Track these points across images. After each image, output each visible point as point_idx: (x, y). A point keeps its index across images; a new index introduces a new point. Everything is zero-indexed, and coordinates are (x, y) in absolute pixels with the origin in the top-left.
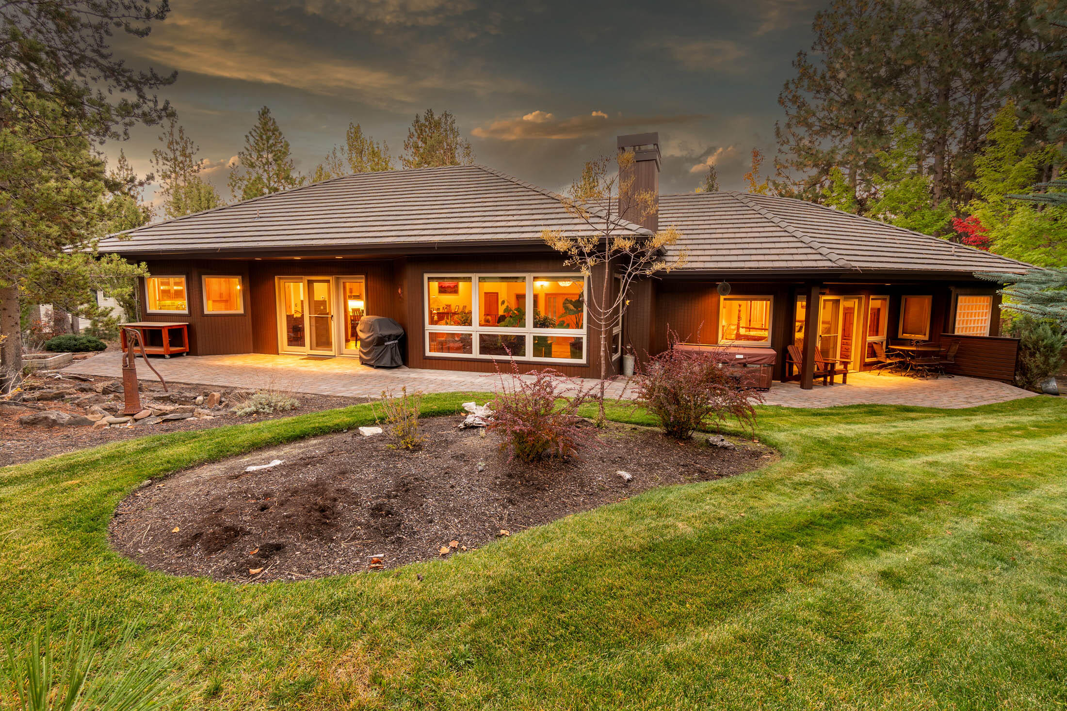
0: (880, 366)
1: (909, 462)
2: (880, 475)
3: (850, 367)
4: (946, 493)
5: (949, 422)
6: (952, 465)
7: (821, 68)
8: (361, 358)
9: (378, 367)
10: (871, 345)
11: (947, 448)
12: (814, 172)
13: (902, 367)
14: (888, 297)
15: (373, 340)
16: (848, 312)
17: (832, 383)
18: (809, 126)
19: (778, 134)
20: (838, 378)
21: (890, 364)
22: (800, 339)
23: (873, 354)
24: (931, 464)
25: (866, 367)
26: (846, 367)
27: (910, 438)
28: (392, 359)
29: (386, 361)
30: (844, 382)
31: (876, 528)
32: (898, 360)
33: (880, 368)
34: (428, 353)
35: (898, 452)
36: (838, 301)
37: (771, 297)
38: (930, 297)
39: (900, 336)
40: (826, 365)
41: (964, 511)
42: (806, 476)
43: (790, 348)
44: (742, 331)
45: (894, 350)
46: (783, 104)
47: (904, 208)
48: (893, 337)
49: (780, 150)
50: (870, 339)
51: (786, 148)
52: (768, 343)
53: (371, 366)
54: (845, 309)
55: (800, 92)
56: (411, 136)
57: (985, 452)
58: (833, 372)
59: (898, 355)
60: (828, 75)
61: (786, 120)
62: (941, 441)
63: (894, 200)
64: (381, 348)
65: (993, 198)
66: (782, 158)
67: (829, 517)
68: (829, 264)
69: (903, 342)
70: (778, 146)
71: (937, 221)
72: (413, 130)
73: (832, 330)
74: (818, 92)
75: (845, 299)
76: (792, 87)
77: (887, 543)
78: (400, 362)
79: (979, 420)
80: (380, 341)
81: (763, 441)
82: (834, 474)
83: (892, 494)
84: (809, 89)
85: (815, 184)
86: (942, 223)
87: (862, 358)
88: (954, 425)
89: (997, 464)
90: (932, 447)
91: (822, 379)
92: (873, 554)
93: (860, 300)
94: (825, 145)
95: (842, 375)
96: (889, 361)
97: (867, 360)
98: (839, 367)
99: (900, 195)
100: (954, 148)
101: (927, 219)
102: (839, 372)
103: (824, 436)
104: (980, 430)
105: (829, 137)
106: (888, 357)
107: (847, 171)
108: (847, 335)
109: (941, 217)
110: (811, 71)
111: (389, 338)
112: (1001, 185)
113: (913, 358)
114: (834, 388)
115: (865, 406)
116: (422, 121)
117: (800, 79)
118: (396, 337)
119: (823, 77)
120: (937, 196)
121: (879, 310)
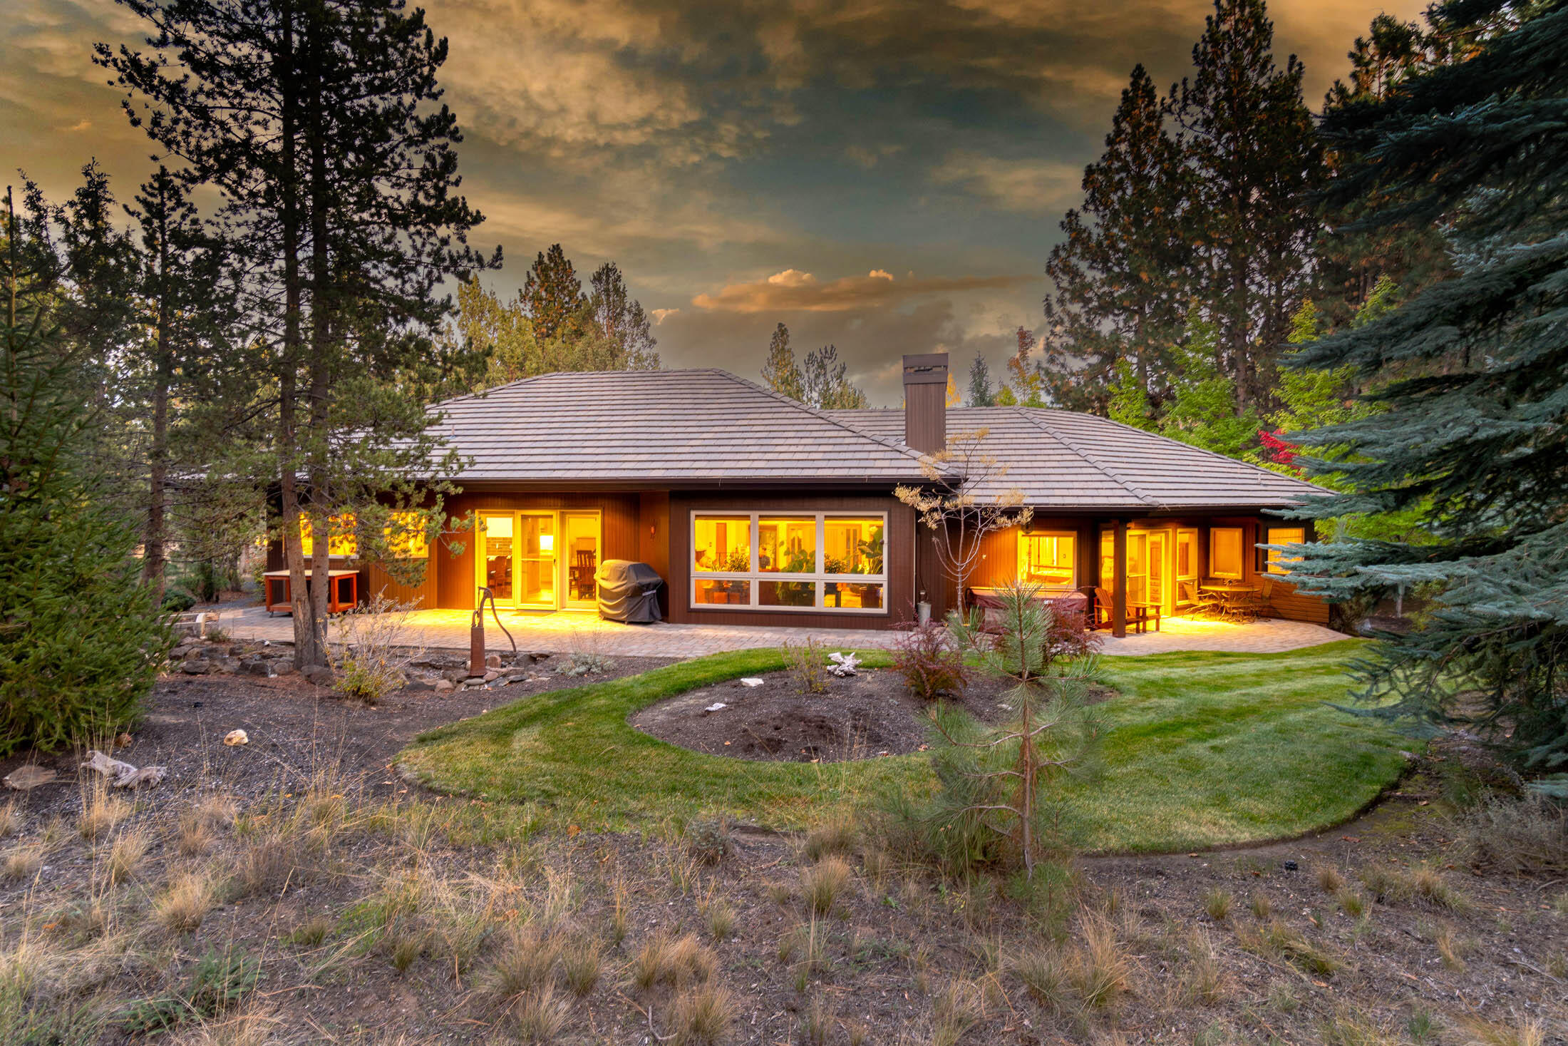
0: (1192, 609)
1: (1226, 694)
2: (1205, 704)
3: (1161, 610)
4: (1254, 711)
5: (1261, 665)
6: (1261, 695)
7: (1097, 232)
8: (601, 612)
9: (630, 623)
10: (1182, 586)
11: (1258, 684)
12: (1094, 360)
13: (1217, 610)
14: (1196, 530)
15: (627, 590)
16: (1155, 547)
17: (1145, 631)
18: (1087, 301)
19: (1049, 311)
20: (1151, 625)
21: (1204, 607)
22: (1108, 580)
23: (1185, 596)
24: (1244, 695)
25: (1179, 610)
26: (1158, 612)
27: (1227, 678)
28: (651, 613)
29: (644, 614)
30: (1158, 629)
31: (1207, 729)
32: (1211, 602)
33: (1193, 612)
34: (694, 605)
35: (1217, 688)
36: (1144, 536)
37: (1075, 533)
38: (1240, 530)
39: (1212, 575)
40: (1138, 609)
41: (1266, 719)
42: (1147, 704)
43: (1097, 591)
44: (1033, 571)
45: (1207, 591)
46: (1053, 273)
47: (1206, 415)
48: (1205, 577)
49: (1053, 333)
50: (1180, 578)
51: (1058, 329)
52: (1074, 586)
53: (623, 622)
54: (1153, 543)
55: (1074, 260)
56: (530, 282)
57: (1288, 686)
58: (1145, 618)
59: (1211, 597)
60: (1106, 243)
61: (1057, 294)
62: (1254, 679)
63: (1193, 406)
64: (638, 599)
65: (1301, 410)
66: (1057, 343)
67: (1172, 725)
68: (1138, 501)
69: (1216, 581)
70: (1050, 328)
71: (1243, 431)
72: (533, 274)
73: (1140, 568)
74: (1094, 261)
75: (1151, 534)
76: (1063, 254)
77: (1213, 735)
78: (659, 616)
79: (1288, 662)
80: (637, 591)
81: (1102, 683)
82: (1170, 702)
83: (1216, 713)
84: (1083, 257)
85: (1096, 377)
86: (1249, 435)
87: (1174, 601)
88: (1267, 667)
89: (1296, 693)
90: (1245, 684)
91: (1134, 626)
92: (1205, 741)
93: (1167, 533)
94: (1106, 326)
95: (1154, 622)
96: (1202, 604)
97: (1180, 603)
98: (1150, 612)
99: (1200, 399)
100: (1254, 337)
101: (1232, 430)
102: (1152, 617)
103: (1152, 678)
104: (1289, 670)
105: (1111, 317)
106: (1200, 599)
107: (1135, 360)
108: (1155, 575)
109: (1247, 426)
110: (1085, 235)
111: (648, 587)
112: (1307, 395)
113: (1227, 600)
114: (1147, 636)
115: (1181, 652)
116: (546, 260)
117: (1072, 244)
118: (655, 586)
119: (1100, 244)
120: (1241, 398)
121: (1187, 545)
